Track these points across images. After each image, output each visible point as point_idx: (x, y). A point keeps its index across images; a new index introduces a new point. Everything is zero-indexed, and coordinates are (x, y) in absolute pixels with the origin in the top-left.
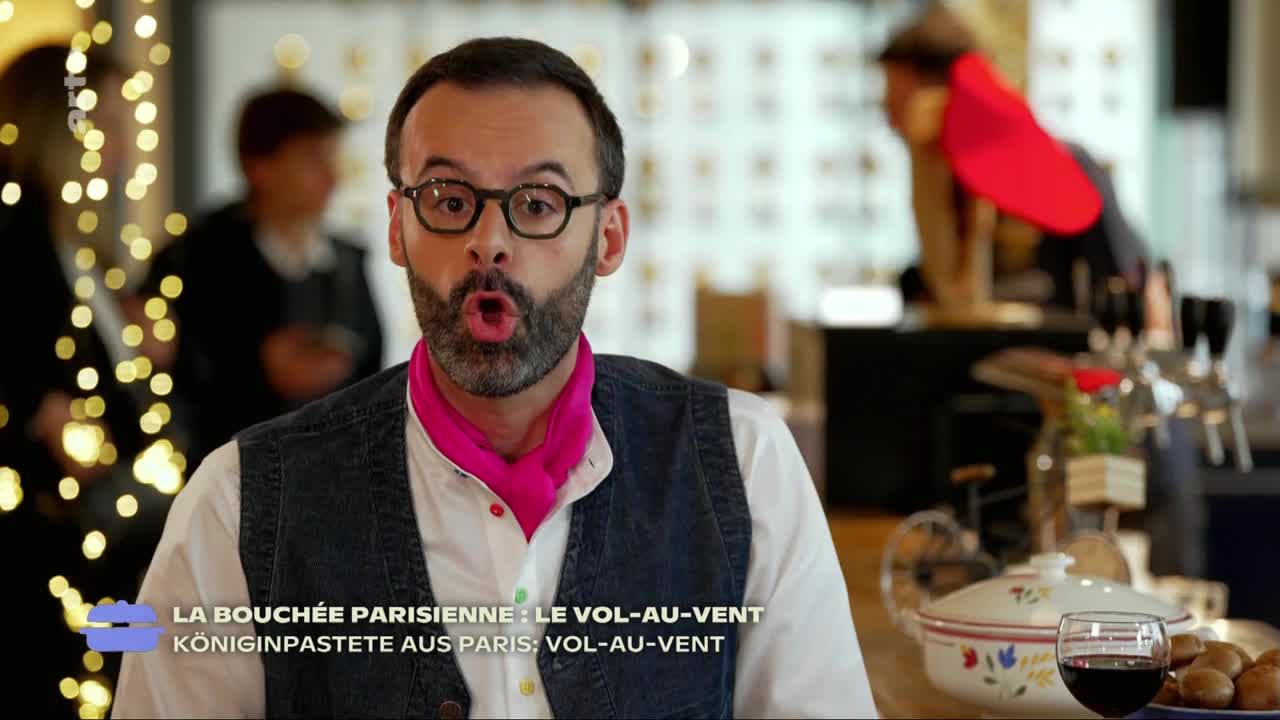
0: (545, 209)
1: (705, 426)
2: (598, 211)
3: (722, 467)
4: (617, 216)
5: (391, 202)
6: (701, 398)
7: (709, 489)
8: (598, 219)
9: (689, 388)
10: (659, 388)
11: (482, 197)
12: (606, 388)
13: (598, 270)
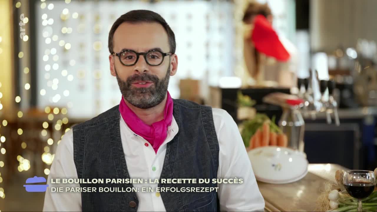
0: (156, 58)
1: (205, 118)
2: (170, 57)
3: (210, 129)
4: (175, 59)
5: (110, 58)
6: (204, 110)
7: (206, 136)
8: (170, 60)
9: (201, 107)
10: (192, 107)
11: (138, 55)
12: (176, 108)
13: (171, 74)
